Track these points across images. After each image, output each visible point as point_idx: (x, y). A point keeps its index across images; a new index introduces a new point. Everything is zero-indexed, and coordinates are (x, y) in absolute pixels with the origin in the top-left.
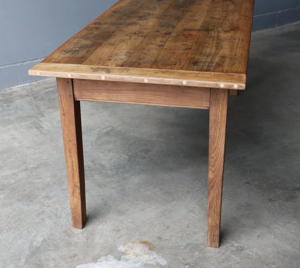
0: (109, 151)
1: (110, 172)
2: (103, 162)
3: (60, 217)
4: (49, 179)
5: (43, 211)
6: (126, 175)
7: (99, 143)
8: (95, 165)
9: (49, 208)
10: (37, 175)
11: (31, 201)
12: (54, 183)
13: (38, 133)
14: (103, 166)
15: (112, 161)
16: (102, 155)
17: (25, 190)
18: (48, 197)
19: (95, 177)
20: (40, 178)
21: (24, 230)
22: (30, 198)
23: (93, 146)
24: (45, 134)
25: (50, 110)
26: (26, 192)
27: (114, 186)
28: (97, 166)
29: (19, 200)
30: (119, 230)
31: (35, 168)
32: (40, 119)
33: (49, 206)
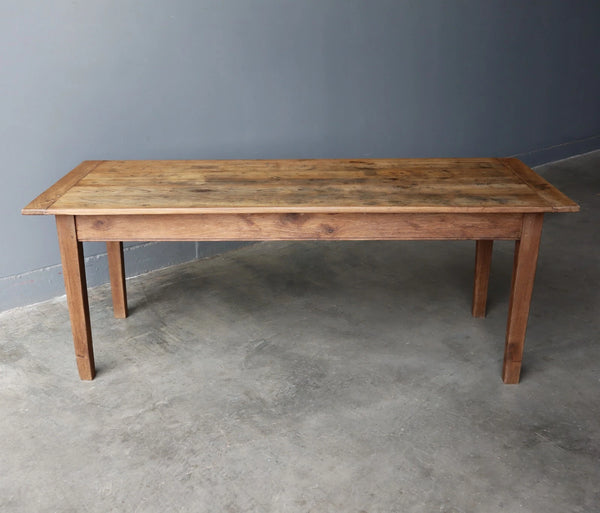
0: (268, 377)
1: (273, 410)
2: (262, 395)
3: (216, 484)
4: (189, 423)
5: (190, 475)
6: (297, 415)
7: (250, 365)
8: (251, 399)
9: (198, 469)
10: (171, 417)
11: (169, 458)
12: (198, 429)
13: (162, 350)
14: (262, 401)
15: (275, 393)
16: (258, 383)
17: (158, 441)
18: (193, 452)
19: (254, 419)
20: (177, 422)
21: (168, 506)
22: (167, 453)
23: (243, 369)
24: (171, 352)
25: (173, 315)
26: (161, 444)
27: (284, 431)
28: (254, 402)
29: (152, 458)
30: (304, 503)
31: (166, 406)
32: (163, 329)
33: (197, 466)
